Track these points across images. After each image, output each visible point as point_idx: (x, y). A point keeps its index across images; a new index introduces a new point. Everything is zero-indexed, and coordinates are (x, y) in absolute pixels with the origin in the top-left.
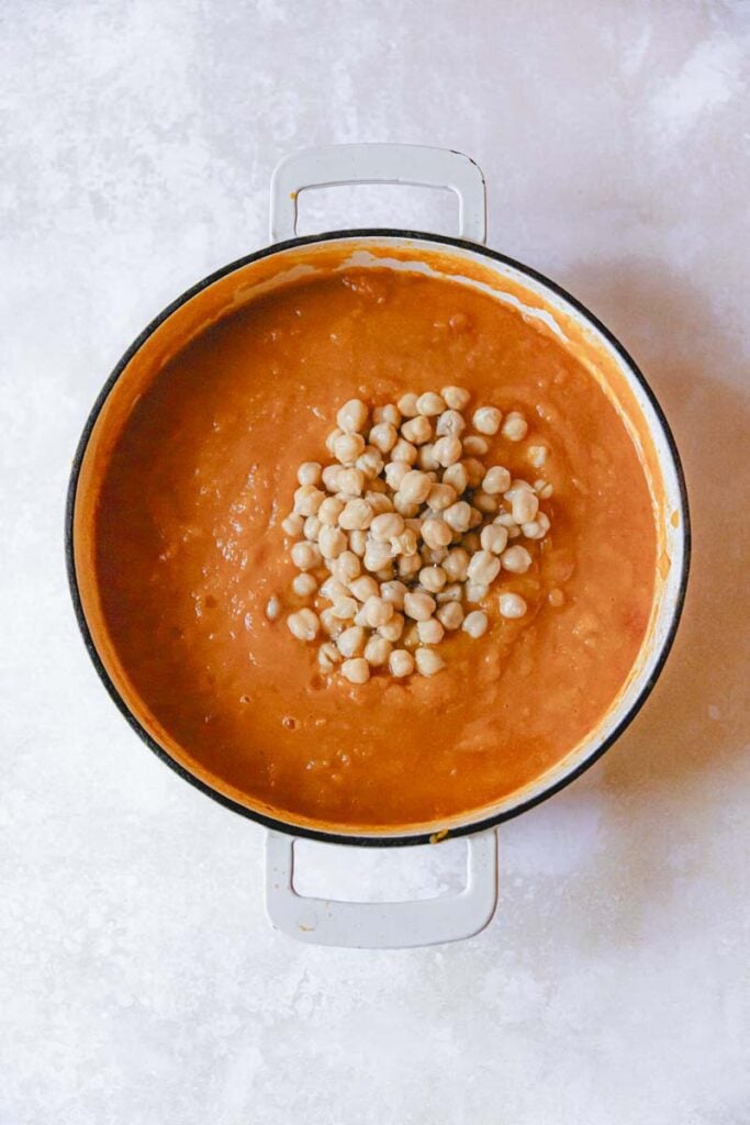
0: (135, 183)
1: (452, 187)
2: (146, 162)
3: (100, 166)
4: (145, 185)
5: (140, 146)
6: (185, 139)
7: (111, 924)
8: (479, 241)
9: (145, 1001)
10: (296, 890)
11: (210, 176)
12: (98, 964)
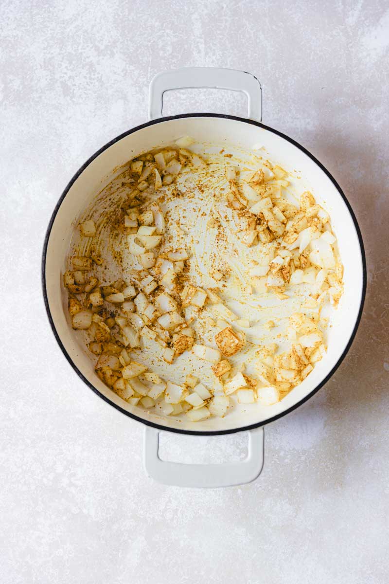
0: (85, 77)
1: (244, 91)
2: (91, 65)
3: (66, 67)
4: (91, 79)
5: (88, 57)
6: (112, 55)
7: (68, 471)
8: (258, 120)
9: (85, 511)
10: (161, 458)
11: (125, 74)
12: (61, 491)
